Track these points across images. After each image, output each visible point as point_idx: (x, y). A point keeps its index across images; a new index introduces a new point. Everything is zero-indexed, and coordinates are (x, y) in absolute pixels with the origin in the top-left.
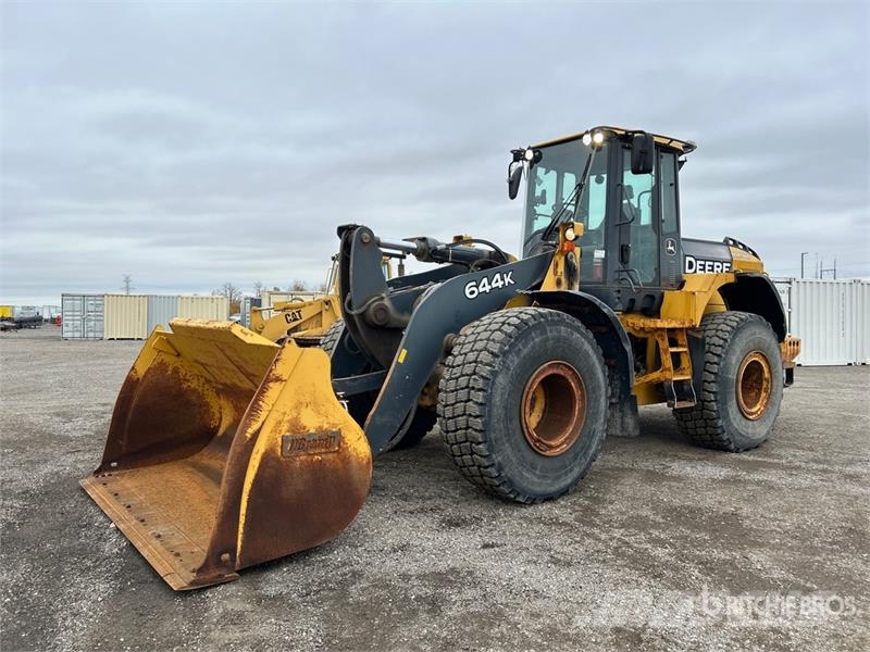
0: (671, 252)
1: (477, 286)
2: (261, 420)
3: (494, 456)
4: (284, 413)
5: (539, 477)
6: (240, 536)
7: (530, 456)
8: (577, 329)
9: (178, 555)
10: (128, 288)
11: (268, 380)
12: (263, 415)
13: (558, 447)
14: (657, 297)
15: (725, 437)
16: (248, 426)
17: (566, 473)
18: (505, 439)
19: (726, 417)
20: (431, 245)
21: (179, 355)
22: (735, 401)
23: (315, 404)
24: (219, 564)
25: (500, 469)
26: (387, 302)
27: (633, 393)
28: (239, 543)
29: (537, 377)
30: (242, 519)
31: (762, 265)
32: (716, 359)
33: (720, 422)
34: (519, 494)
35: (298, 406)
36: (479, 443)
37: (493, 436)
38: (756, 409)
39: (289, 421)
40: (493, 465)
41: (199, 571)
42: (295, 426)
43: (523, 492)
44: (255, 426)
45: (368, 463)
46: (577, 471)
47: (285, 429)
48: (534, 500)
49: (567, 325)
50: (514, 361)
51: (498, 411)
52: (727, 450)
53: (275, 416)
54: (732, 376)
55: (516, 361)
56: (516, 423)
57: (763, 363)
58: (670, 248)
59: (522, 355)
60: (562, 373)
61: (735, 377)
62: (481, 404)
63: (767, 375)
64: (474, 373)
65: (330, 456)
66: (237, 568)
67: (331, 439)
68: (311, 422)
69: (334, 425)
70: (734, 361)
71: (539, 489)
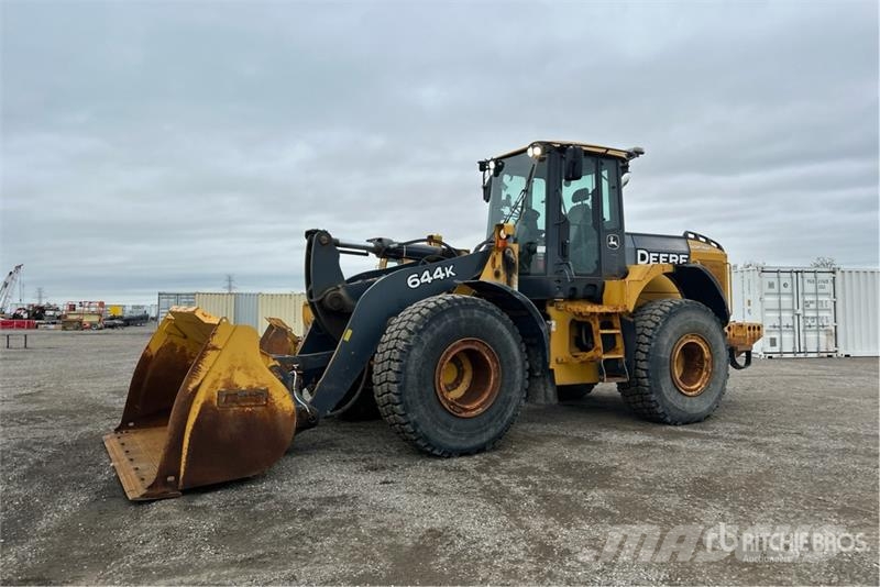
0: (614, 246)
1: (419, 278)
2: (201, 378)
3: (409, 415)
4: (220, 374)
5: (454, 434)
6: (183, 465)
7: (444, 417)
8: (492, 312)
9: (143, 479)
10: (230, 287)
11: (206, 349)
12: (202, 375)
13: (474, 410)
14: (599, 286)
15: (660, 410)
16: (190, 382)
17: (481, 432)
18: (418, 401)
19: (659, 392)
20: (386, 245)
21: (185, 337)
22: (669, 378)
23: (247, 369)
24: (166, 484)
25: (415, 425)
26: (342, 292)
27: (551, 367)
28: (182, 470)
29: (451, 351)
30: (185, 452)
31: (726, 256)
32: (647, 340)
33: (653, 397)
34: (434, 448)
35: (231, 369)
36: (397, 404)
37: (408, 398)
38: (696, 386)
39: (224, 380)
40: (409, 423)
41: (150, 487)
42: (229, 384)
43: (440, 447)
44: (196, 383)
45: (292, 416)
46: (492, 432)
47: (220, 386)
48: (449, 454)
49: (481, 309)
50: (427, 338)
51: (412, 378)
52: (664, 423)
53: (212, 376)
54: (664, 355)
55: (430, 337)
56: (430, 388)
57: (702, 345)
58: (612, 243)
59: (435, 332)
60: (477, 348)
61: (668, 357)
62: (398, 372)
63: (707, 355)
64: (395, 348)
65: (260, 409)
66: (180, 488)
67: (260, 396)
68: (243, 382)
69: (263, 385)
70: (666, 342)
71: (454, 445)
